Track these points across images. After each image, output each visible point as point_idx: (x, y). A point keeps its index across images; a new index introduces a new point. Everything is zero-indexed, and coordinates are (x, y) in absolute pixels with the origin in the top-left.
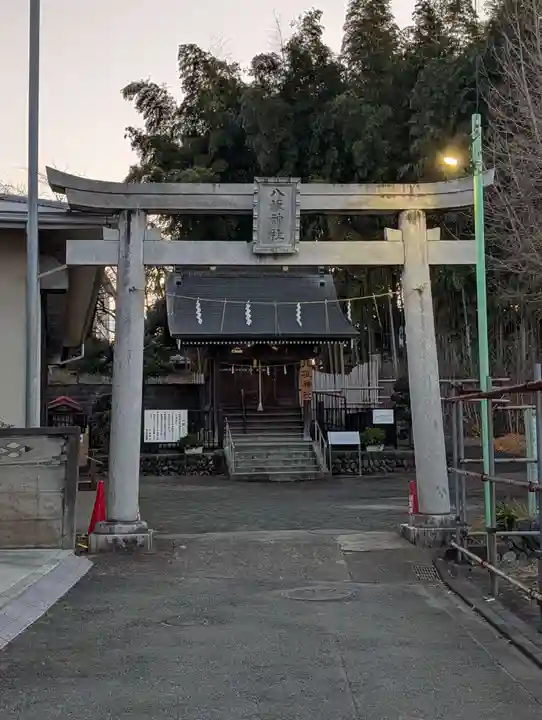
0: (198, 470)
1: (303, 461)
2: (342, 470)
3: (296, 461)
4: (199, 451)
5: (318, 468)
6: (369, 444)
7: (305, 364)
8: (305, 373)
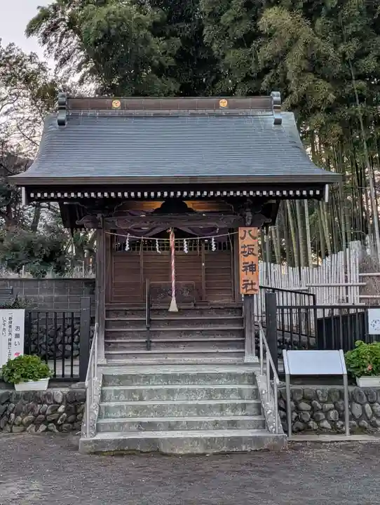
0: (37, 423)
1: (235, 408)
2: (312, 424)
3: (222, 408)
4: (41, 385)
5: (264, 425)
6: (363, 374)
7: (247, 234)
8: (246, 249)
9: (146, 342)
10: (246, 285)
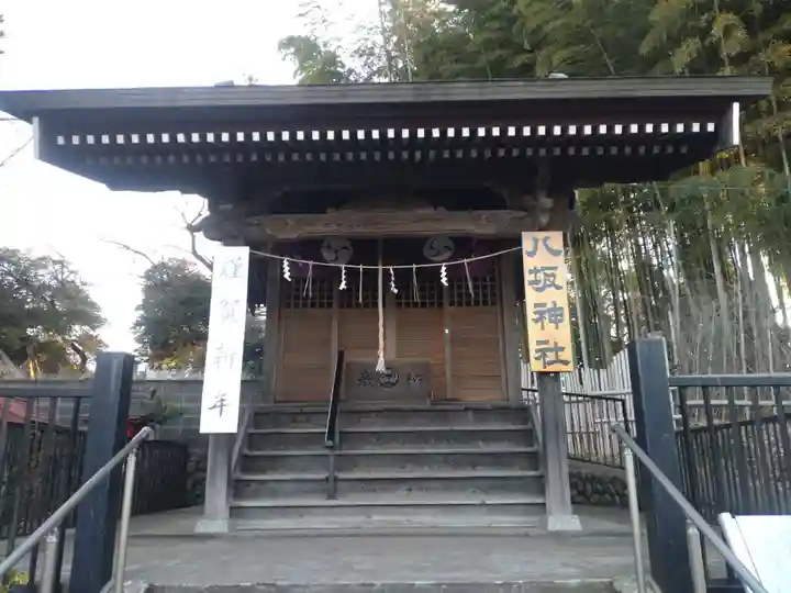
7: (540, 244)
8: (541, 276)
9: (327, 479)
10: (543, 353)
